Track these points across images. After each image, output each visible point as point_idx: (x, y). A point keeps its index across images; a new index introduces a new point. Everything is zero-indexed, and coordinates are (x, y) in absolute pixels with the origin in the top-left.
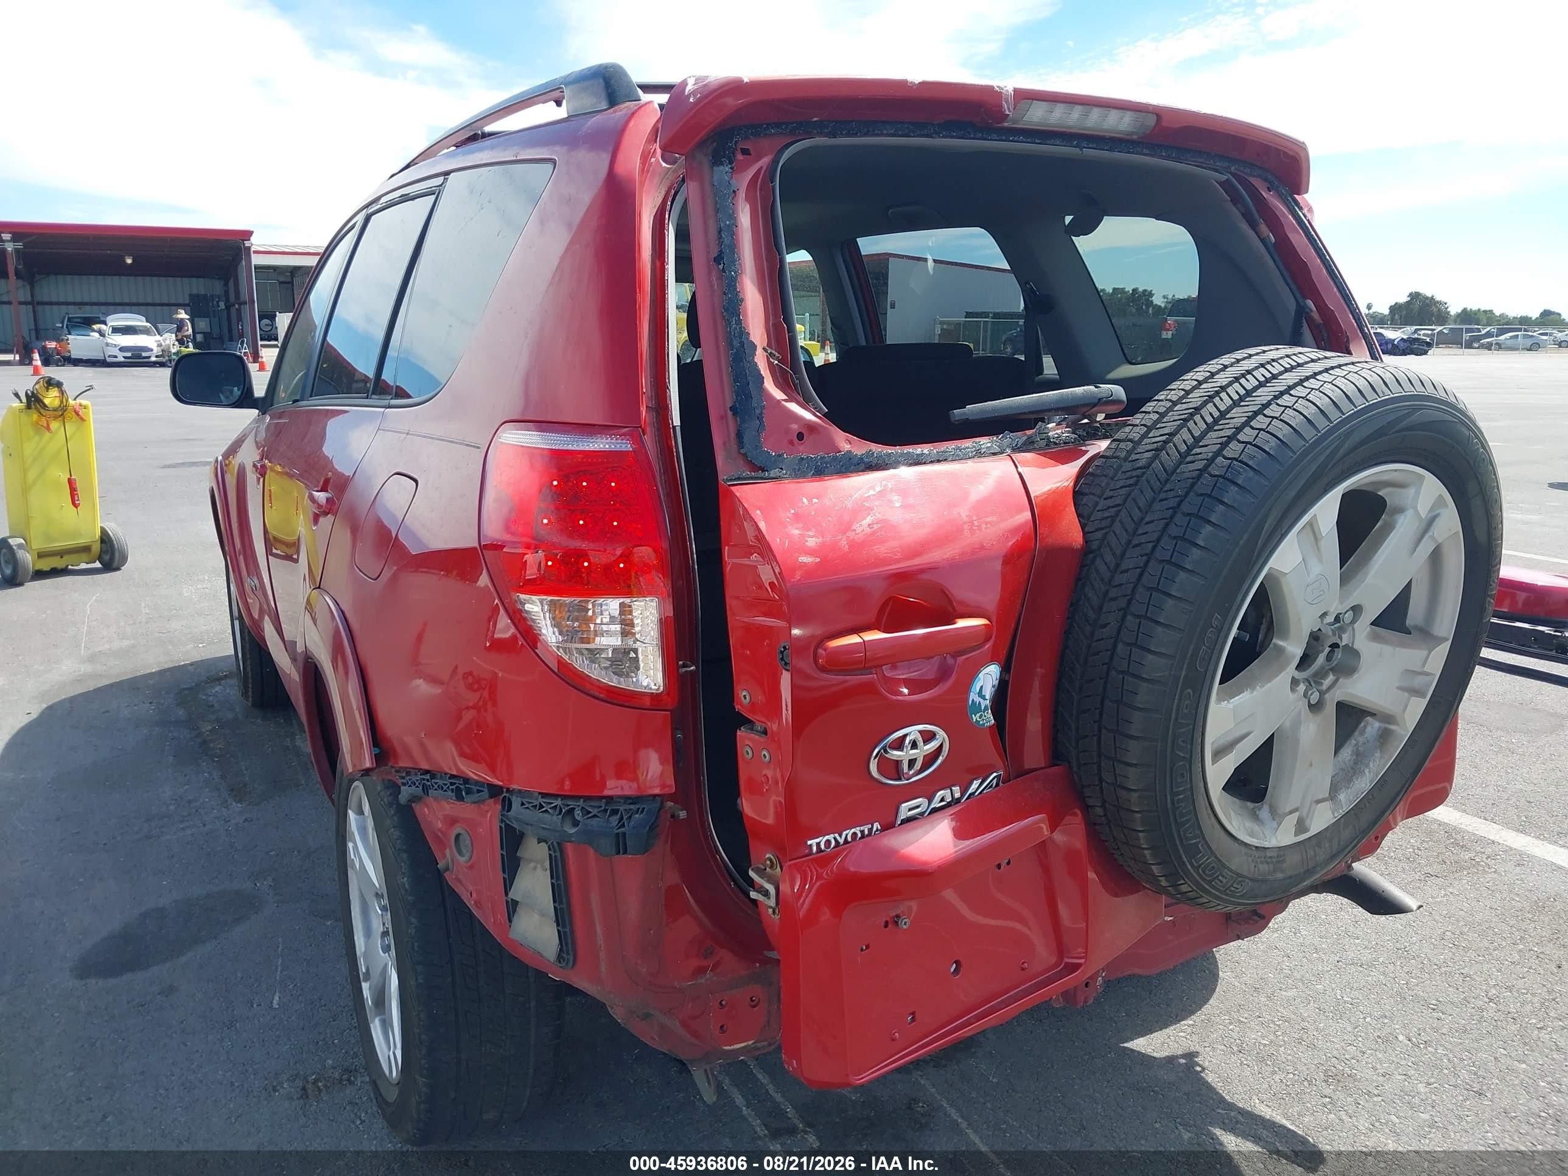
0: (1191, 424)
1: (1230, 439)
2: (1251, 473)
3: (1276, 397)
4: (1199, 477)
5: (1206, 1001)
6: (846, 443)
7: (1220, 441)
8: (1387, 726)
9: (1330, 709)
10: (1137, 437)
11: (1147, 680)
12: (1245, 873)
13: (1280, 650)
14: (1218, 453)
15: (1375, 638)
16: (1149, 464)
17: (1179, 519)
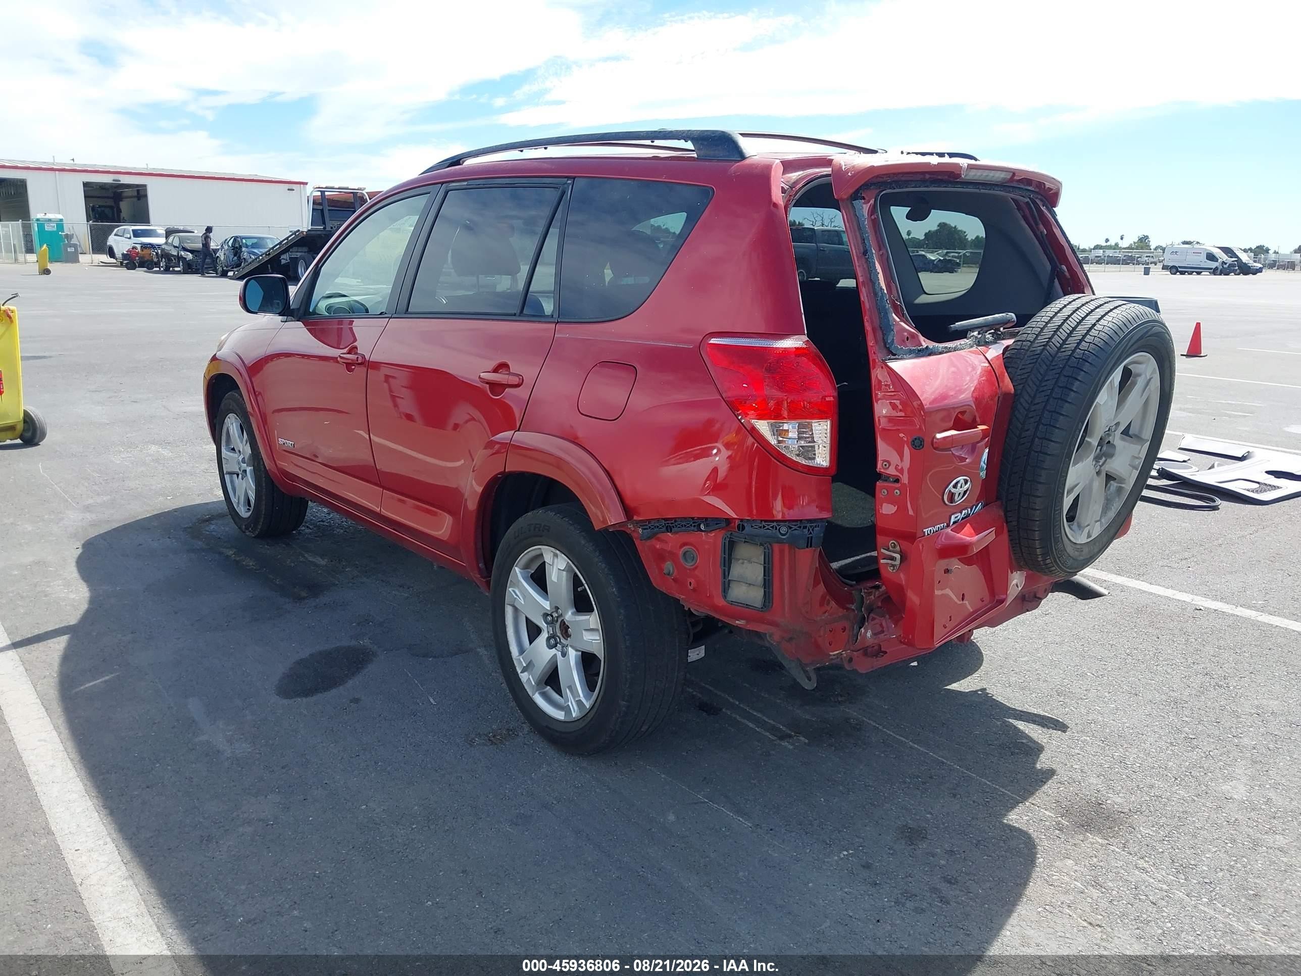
0: (1058, 333)
1: (1081, 340)
2: (1094, 357)
3: (1098, 321)
4: (1069, 359)
5: (981, 665)
6: (925, 343)
7: (1076, 342)
8: (1120, 485)
9: (1103, 475)
10: (1032, 339)
11: (1049, 455)
12: (1071, 555)
13: (1089, 443)
14: (1076, 348)
15: (1123, 439)
16: (1041, 353)
17: (1062, 379)
